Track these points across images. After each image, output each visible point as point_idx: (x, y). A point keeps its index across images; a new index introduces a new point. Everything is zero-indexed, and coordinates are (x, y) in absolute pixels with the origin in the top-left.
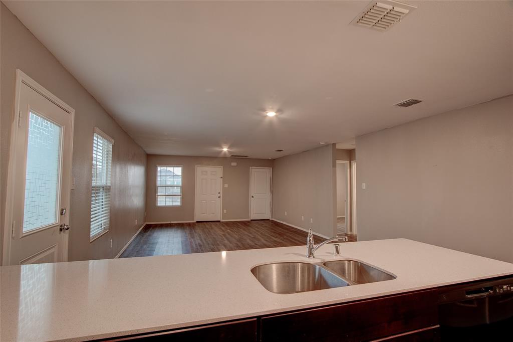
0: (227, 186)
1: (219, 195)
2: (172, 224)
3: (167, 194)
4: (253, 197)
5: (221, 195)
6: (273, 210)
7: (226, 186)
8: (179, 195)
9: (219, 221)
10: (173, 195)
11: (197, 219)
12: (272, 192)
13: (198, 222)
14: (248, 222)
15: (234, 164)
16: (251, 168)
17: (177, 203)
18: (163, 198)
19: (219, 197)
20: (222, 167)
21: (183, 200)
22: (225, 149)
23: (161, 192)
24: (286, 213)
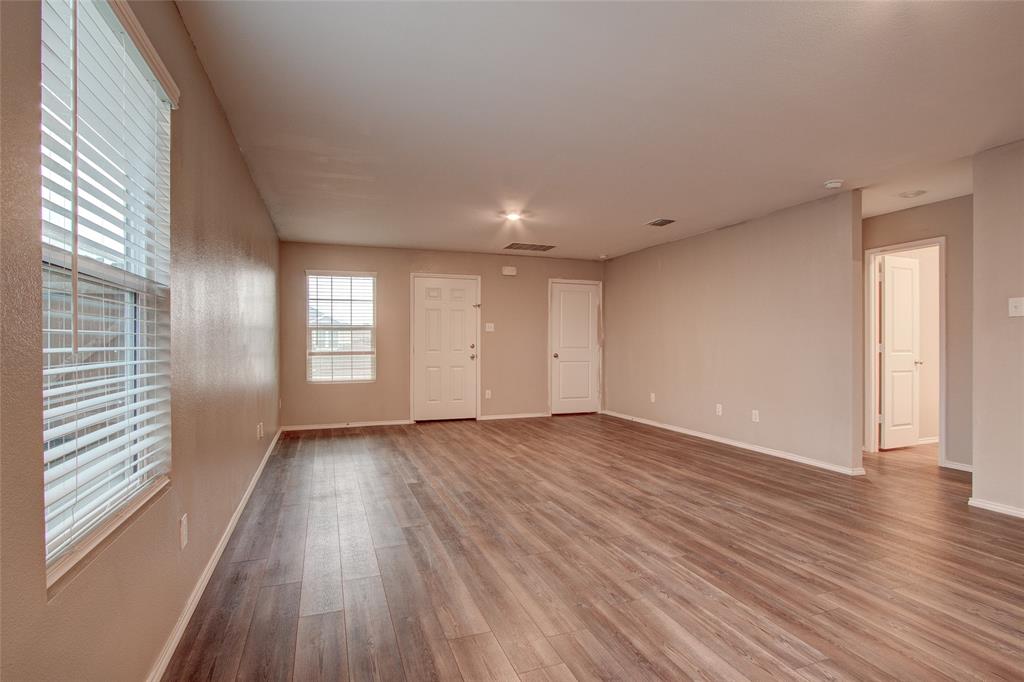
0: (492, 330)
1: (473, 352)
2: (355, 428)
3: (335, 350)
4: (556, 356)
5: (478, 351)
6: (607, 389)
7: (490, 327)
8: (366, 353)
9: (474, 419)
10: (352, 353)
11: (418, 414)
12: (603, 345)
13: (419, 422)
14: (547, 418)
15: (509, 271)
16: (550, 280)
17: (364, 372)
18: (325, 361)
19: (473, 358)
20: (479, 278)
21: (379, 366)
22: (513, 217)
23: (319, 342)
24: (653, 395)
